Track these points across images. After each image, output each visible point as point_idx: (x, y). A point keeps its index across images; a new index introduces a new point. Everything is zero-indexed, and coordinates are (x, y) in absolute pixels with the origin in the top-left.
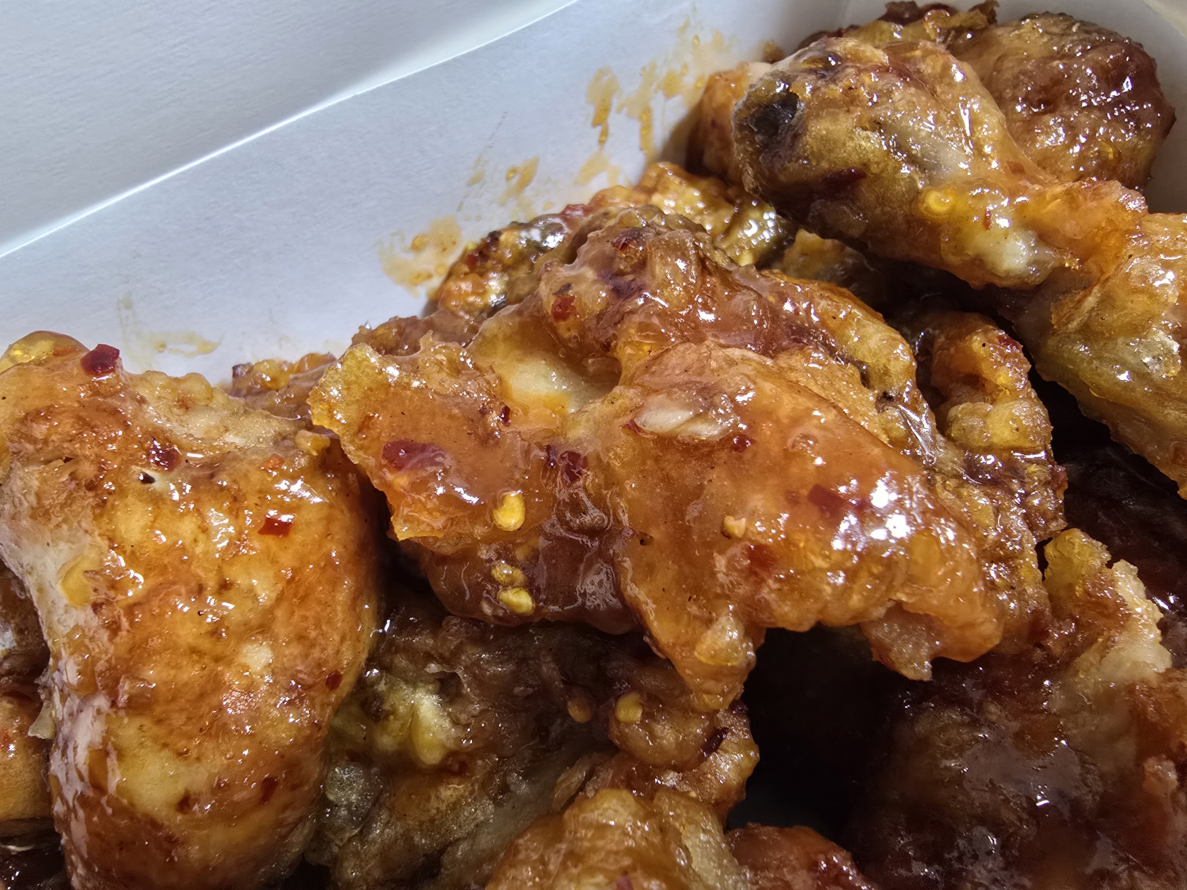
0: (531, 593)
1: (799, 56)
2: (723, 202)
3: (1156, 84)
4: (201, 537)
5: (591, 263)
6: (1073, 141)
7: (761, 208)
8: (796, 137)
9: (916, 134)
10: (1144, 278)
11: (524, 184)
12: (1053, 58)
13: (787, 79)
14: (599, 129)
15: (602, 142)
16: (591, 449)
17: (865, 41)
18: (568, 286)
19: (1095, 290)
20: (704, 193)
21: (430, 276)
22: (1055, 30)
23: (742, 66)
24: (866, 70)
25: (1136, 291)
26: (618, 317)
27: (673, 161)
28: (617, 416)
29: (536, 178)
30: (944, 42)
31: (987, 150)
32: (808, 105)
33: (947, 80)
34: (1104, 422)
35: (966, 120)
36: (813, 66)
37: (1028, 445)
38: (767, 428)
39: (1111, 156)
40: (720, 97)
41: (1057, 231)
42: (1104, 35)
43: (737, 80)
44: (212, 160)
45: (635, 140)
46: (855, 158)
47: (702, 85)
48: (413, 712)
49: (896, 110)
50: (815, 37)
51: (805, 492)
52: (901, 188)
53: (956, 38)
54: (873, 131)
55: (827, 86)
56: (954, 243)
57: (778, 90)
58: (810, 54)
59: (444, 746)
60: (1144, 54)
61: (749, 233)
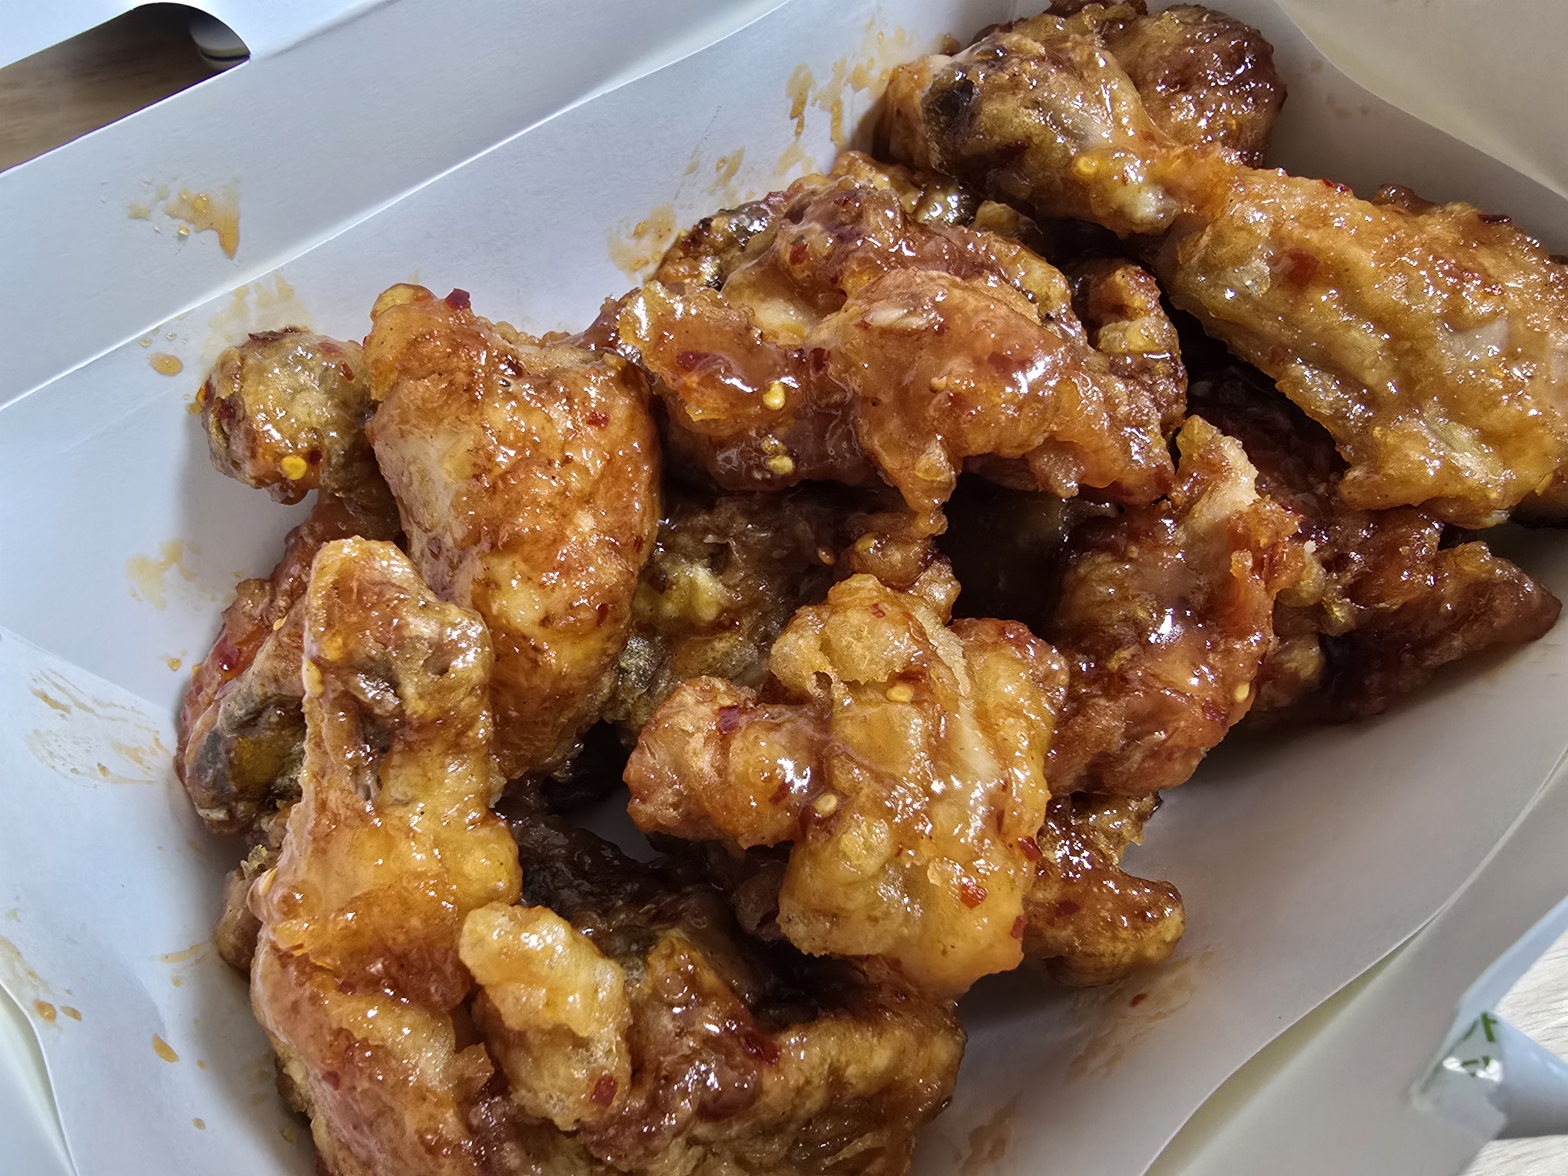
0: (791, 456)
1: (972, 50)
2: (910, 185)
3: (1272, 66)
4: (548, 426)
5: (817, 219)
6: (1200, 114)
7: (945, 191)
8: (973, 116)
9: (1067, 110)
10: (1244, 218)
11: (731, 173)
12: (1186, 44)
13: (964, 69)
14: (796, 120)
15: (798, 134)
16: (833, 345)
17: (1025, 35)
18: (802, 237)
19: (1208, 229)
20: (892, 178)
21: (647, 263)
22: (1189, 20)
23: (923, 59)
24: (1028, 60)
25: (1239, 229)
26: (843, 256)
27: (862, 151)
28: (851, 319)
29: (741, 167)
30: (1100, 32)
31: (1125, 121)
32: (981, 90)
33: (1091, 66)
34: (1223, 339)
35: (1106, 96)
36: (985, 58)
37: (1156, 348)
38: (958, 318)
39: (1234, 127)
40: (904, 88)
41: (1180, 186)
42: (1229, 23)
43: (919, 72)
44: (494, 151)
45: (826, 131)
46: (1020, 130)
47: (886, 78)
48: (692, 583)
49: (1051, 92)
50: (987, 31)
51: (986, 358)
52: (1057, 155)
53: (1110, 28)
54: (1034, 109)
55: (995, 74)
56: (1099, 199)
57: (957, 79)
58: (982, 48)
59: (719, 604)
60: (1262, 41)
61: (935, 214)
